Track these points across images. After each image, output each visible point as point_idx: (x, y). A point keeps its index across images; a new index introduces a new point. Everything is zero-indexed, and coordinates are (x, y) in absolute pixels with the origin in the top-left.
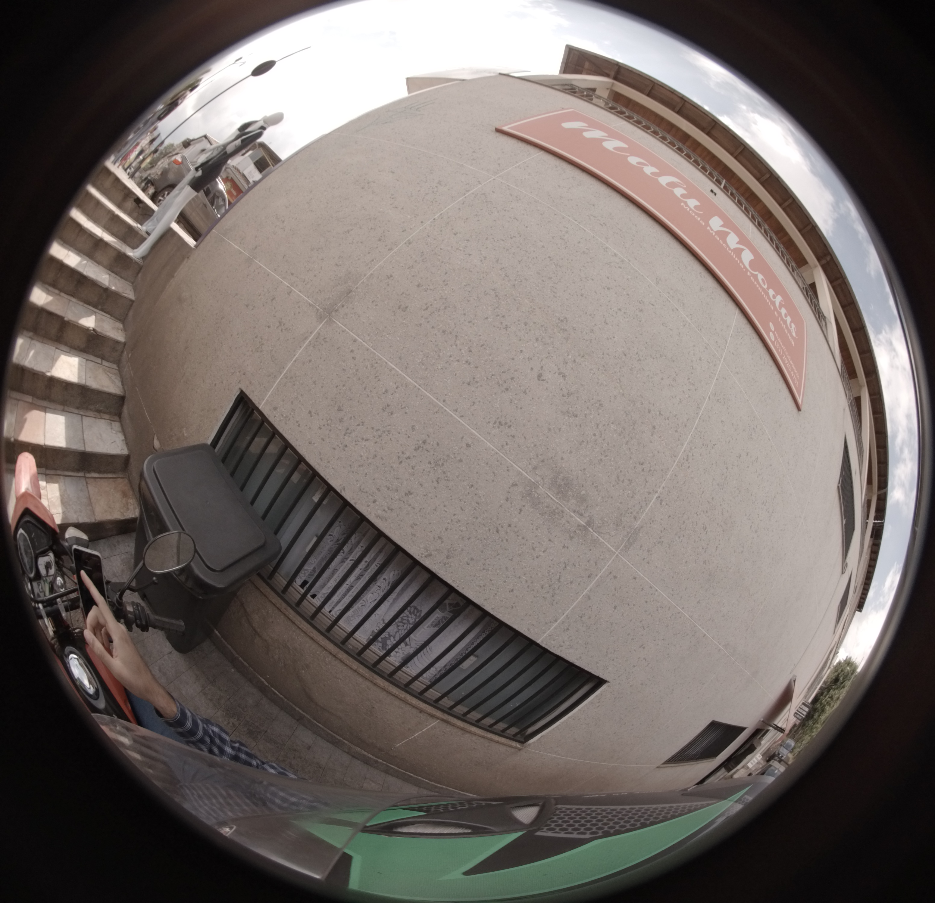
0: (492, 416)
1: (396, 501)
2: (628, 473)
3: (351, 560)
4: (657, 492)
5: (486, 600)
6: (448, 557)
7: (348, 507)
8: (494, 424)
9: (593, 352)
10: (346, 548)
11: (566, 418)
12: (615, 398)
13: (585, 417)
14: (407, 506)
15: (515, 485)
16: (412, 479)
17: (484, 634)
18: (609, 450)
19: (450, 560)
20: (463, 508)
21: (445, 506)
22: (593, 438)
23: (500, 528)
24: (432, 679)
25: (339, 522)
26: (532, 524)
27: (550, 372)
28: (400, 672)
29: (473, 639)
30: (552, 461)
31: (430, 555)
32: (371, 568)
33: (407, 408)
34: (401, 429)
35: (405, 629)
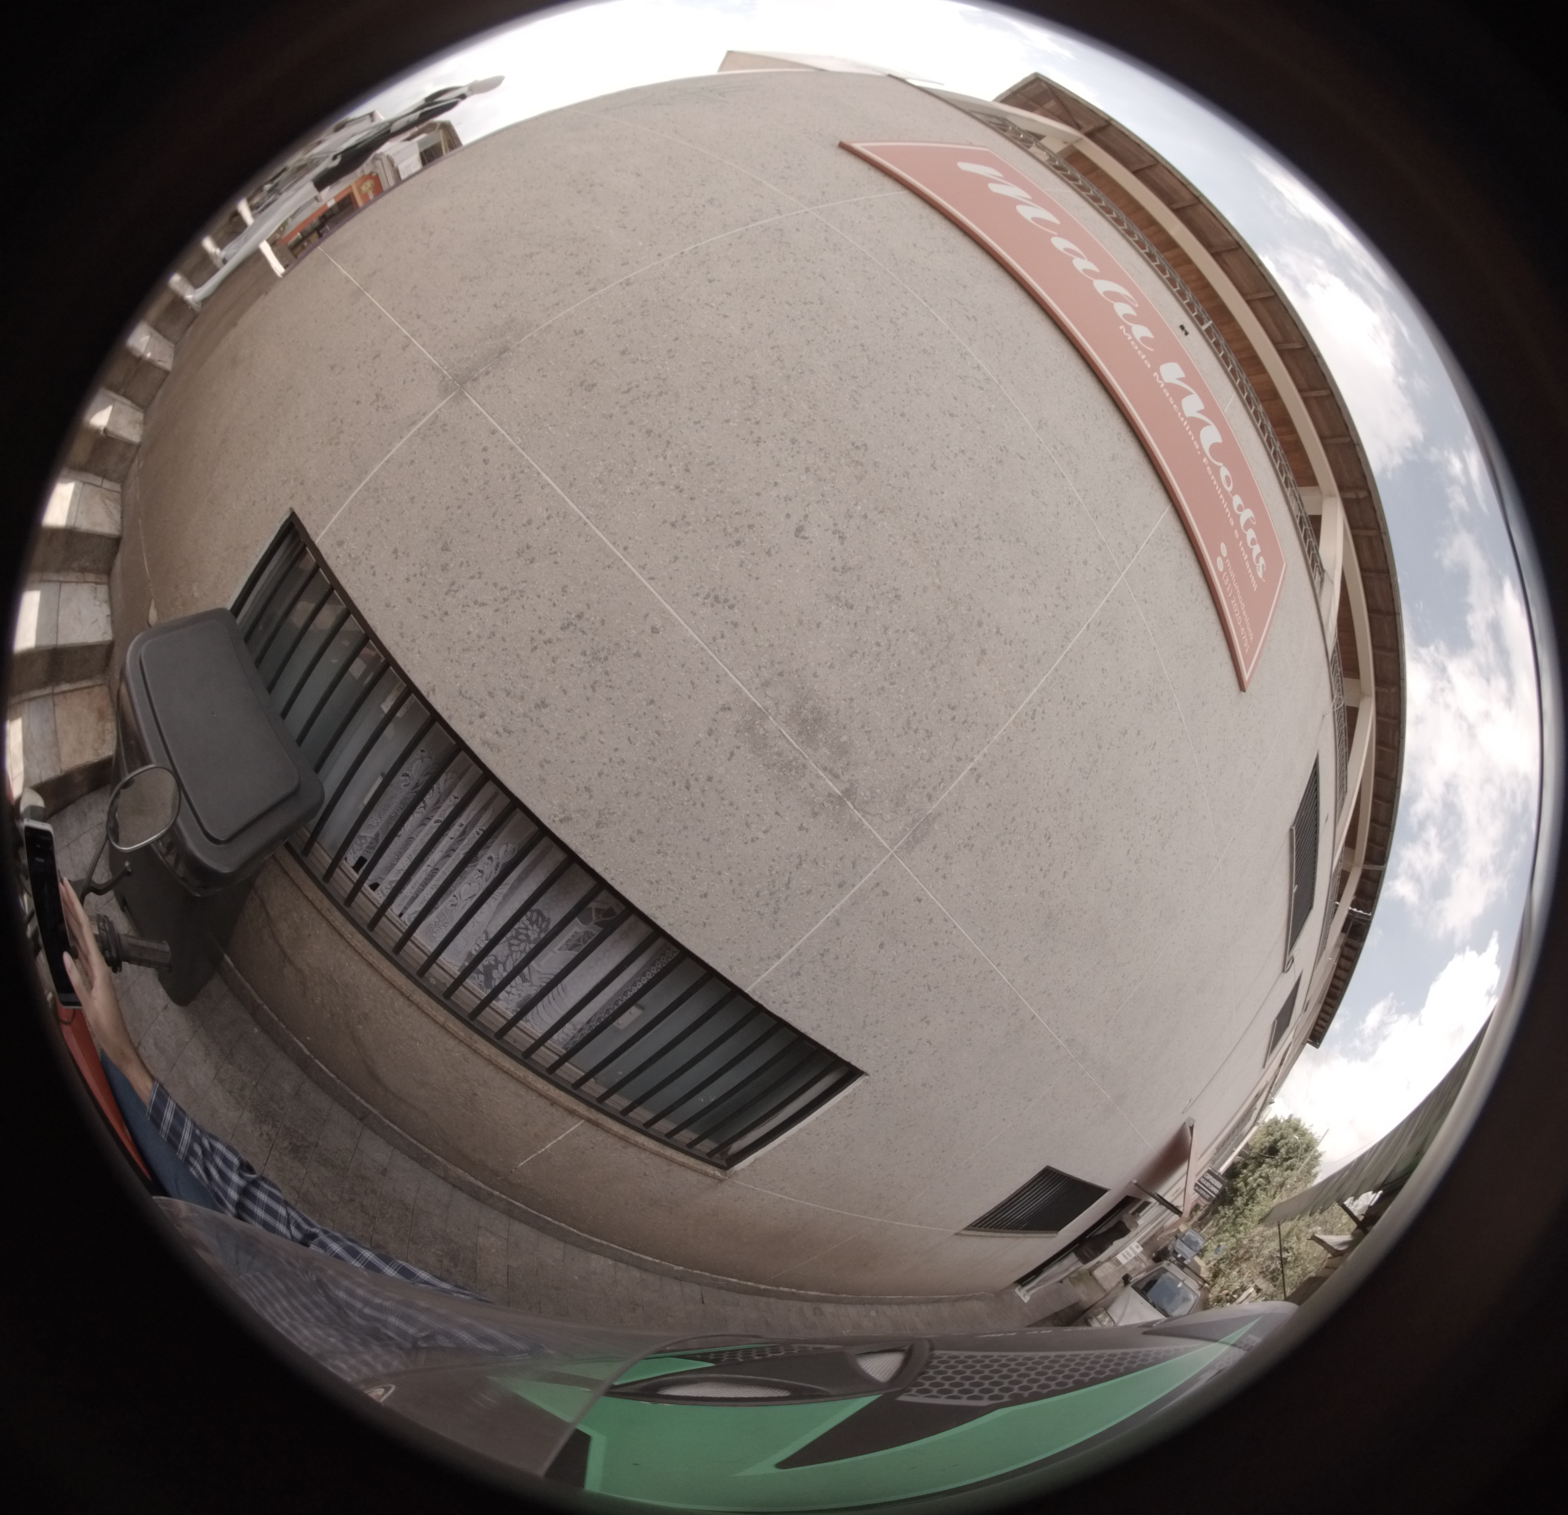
0: (703, 584)
1: (518, 717)
2: (927, 719)
3: (436, 822)
4: (972, 760)
5: (660, 907)
6: (598, 825)
7: (437, 724)
8: (705, 598)
9: (901, 509)
10: (429, 799)
11: (833, 608)
12: (925, 589)
13: (867, 612)
14: (535, 728)
15: (726, 708)
16: (550, 679)
17: (654, 968)
18: (898, 673)
19: (603, 830)
20: (632, 739)
21: (601, 733)
22: (875, 648)
23: (692, 782)
24: (567, 1044)
25: (422, 751)
26: (749, 781)
27: (819, 526)
28: (514, 1029)
29: (636, 975)
30: (796, 676)
31: (567, 819)
32: (469, 837)
33: (559, 554)
34: (543, 591)
35: (521, 952)
